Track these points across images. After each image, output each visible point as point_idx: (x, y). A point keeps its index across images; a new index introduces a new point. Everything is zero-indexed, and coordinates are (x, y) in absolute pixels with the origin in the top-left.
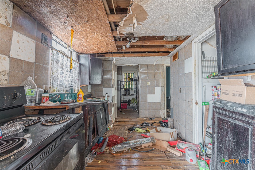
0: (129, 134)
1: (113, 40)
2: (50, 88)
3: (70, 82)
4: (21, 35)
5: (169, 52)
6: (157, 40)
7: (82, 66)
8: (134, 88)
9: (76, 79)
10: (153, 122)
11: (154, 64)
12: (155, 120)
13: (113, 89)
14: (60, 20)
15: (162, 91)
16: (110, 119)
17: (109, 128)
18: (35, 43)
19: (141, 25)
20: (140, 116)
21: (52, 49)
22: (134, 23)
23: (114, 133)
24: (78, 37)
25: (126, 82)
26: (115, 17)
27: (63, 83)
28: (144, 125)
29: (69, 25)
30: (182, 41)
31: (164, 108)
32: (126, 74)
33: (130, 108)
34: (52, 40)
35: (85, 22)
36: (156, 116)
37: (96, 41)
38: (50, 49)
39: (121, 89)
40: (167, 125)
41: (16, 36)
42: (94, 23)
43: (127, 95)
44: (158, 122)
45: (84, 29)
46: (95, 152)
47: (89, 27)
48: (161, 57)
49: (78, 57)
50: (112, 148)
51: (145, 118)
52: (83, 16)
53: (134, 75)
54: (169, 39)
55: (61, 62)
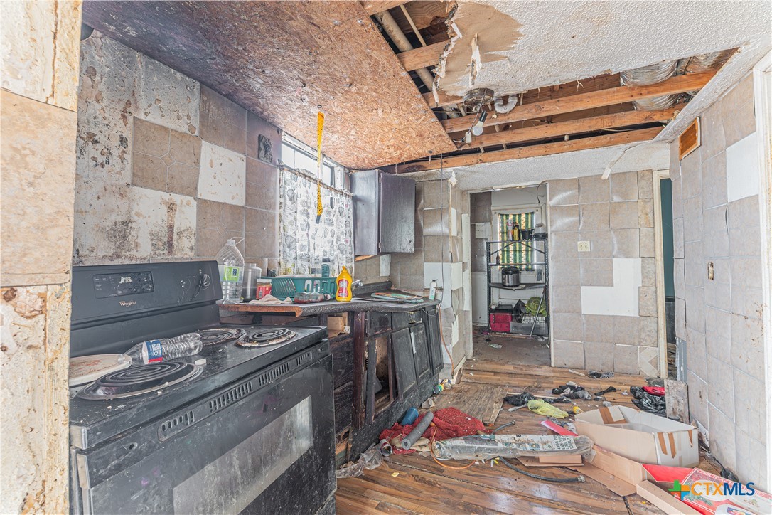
0: (504, 415)
1: (434, 119)
2: (279, 264)
3: (327, 249)
4: (217, 149)
5: (658, 124)
6: (582, 91)
7: (360, 205)
8: (535, 262)
9: (343, 241)
10: (605, 386)
11: (606, 176)
12: (615, 382)
13: (457, 267)
14: (291, 97)
15: (642, 273)
16: (447, 360)
17: (442, 386)
18: (245, 161)
19: (506, 57)
20: (552, 360)
21: (282, 168)
22: (474, 62)
23: (457, 403)
24: (339, 128)
25: (505, 244)
26: (425, 54)
27: (309, 250)
28: (567, 395)
29: (311, 103)
30: (704, 73)
31: (655, 339)
32: (517, 216)
33: (520, 331)
34: (282, 145)
35: (346, 89)
36: (619, 367)
37: (387, 131)
38: (278, 170)
39: (489, 267)
40: (662, 405)
41: (209, 151)
42: (368, 85)
43: (509, 288)
44: (626, 390)
45: (349, 105)
46: (388, 445)
47: (358, 97)
48: (628, 145)
49: (350, 180)
50: (438, 444)
51: (571, 368)
52: (339, 75)
53: (536, 220)
54: (638, 81)
55: (302, 198)
